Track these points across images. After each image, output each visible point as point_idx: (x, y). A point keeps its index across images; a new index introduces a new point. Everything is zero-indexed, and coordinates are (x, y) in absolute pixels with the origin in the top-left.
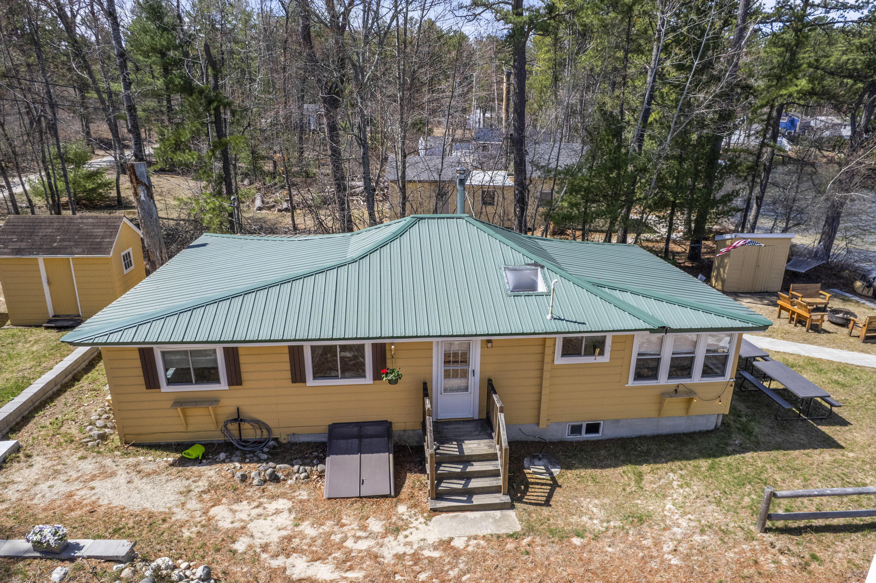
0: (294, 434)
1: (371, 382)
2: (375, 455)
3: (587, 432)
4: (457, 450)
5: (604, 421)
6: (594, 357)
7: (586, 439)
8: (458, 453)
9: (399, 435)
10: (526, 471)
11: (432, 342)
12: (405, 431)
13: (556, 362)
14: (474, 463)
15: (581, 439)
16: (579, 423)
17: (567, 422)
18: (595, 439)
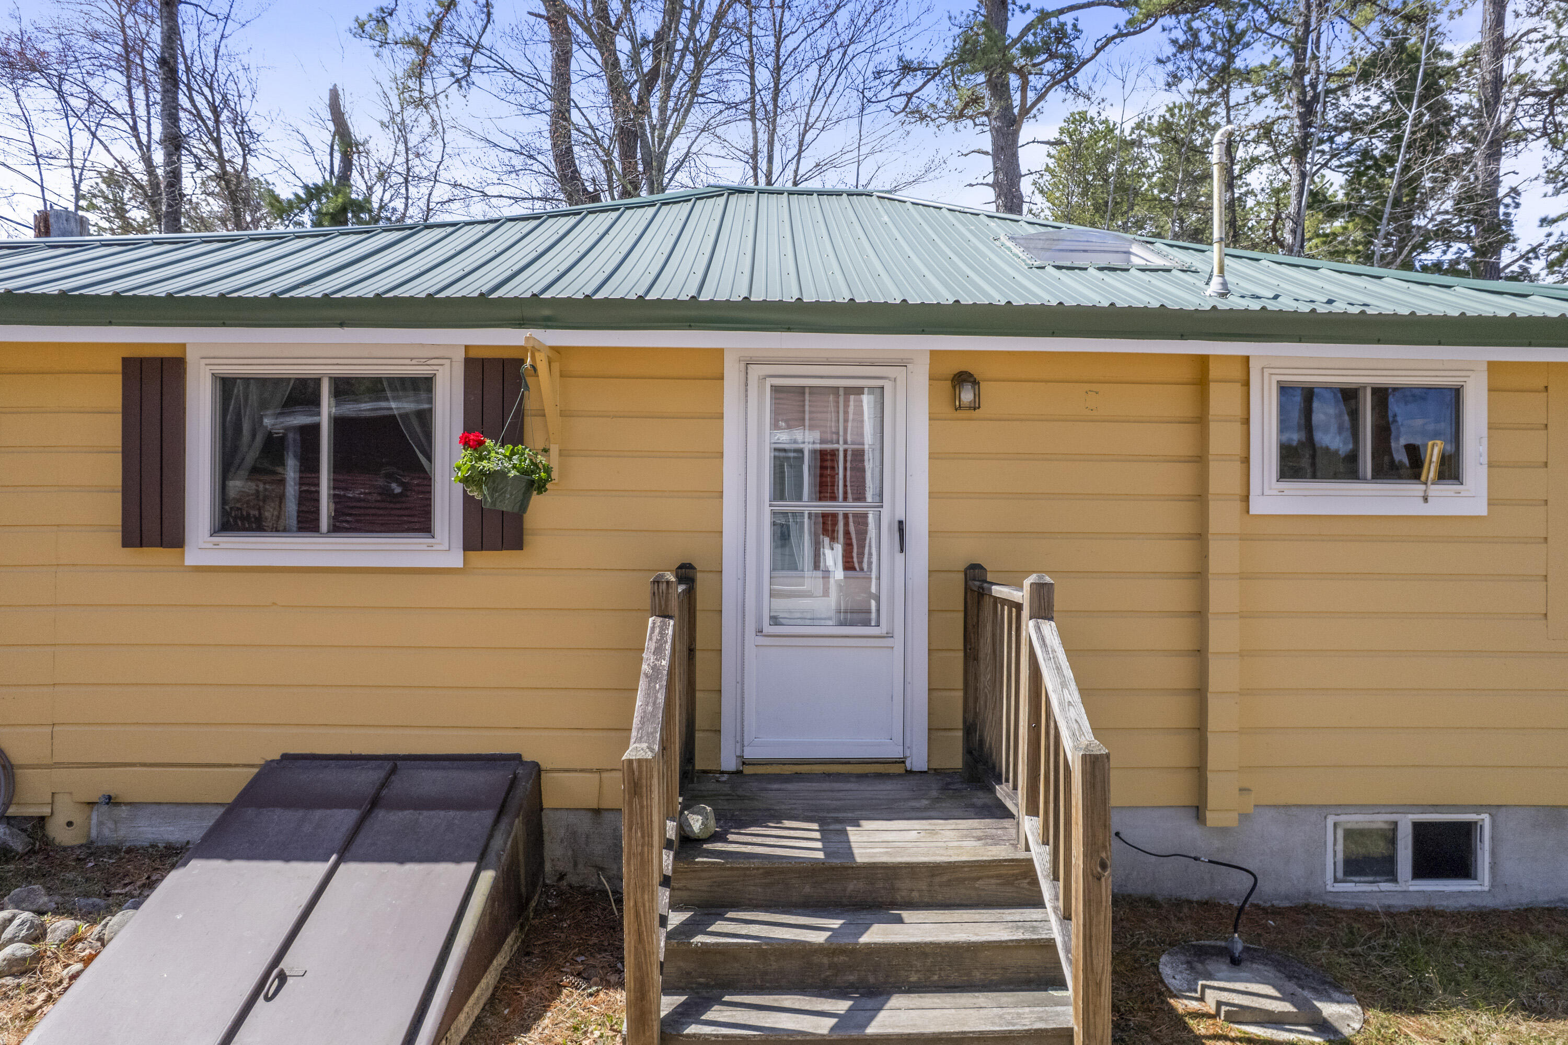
0: (110, 801)
1: (455, 559)
2: (409, 867)
3: (1422, 870)
4: (819, 845)
5: (1493, 809)
6: (1417, 489)
7: (1420, 903)
8: (820, 855)
9: (573, 834)
10: (1181, 1005)
11: (720, 352)
12: (597, 812)
13: (1258, 506)
14: (905, 914)
15: (1397, 902)
16: (1379, 821)
17: (1325, 809)
18: (1463, 903)
